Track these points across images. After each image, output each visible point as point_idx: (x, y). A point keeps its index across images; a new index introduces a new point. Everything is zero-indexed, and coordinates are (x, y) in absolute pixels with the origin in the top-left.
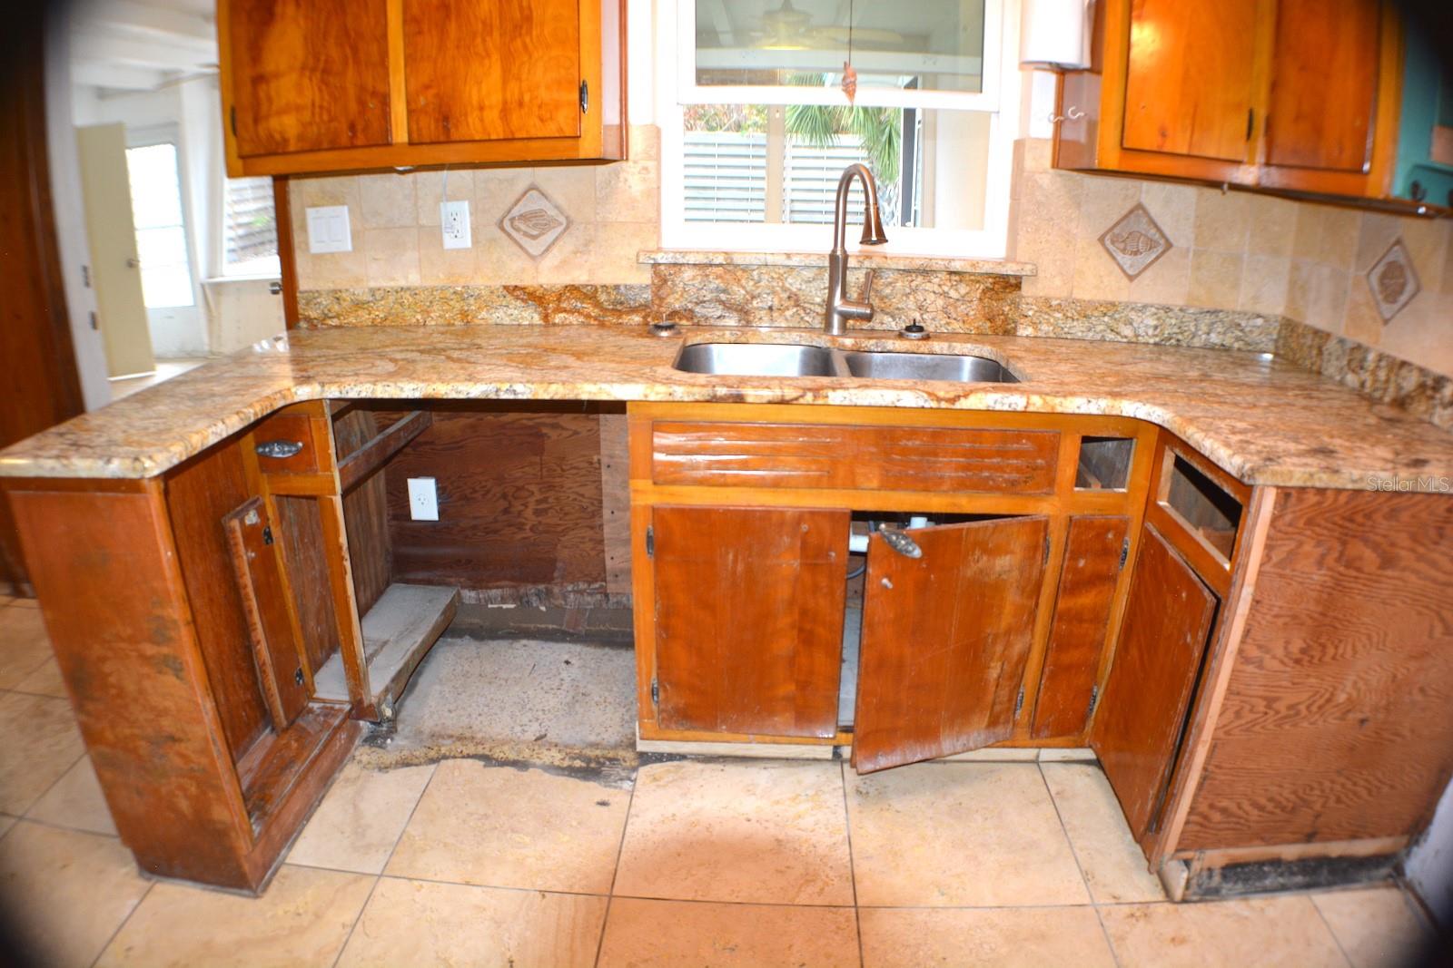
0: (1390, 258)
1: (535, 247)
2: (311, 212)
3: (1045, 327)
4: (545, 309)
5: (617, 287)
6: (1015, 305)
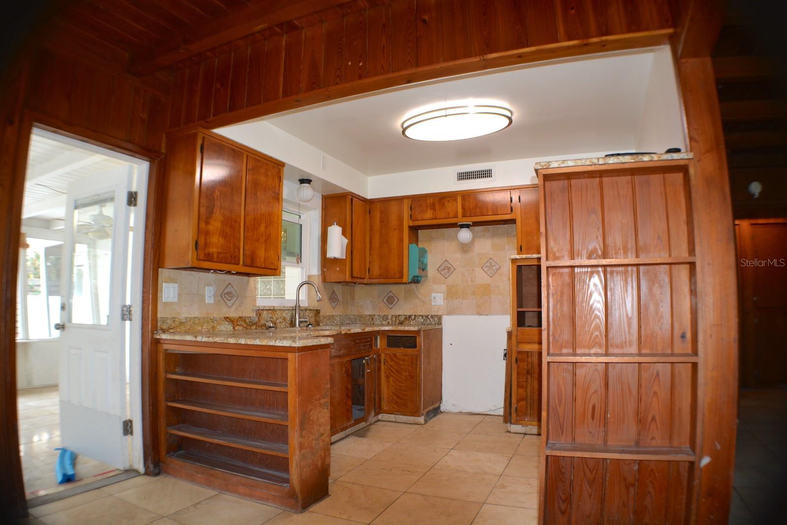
0: (388, 295)
1: (229, 303)
2: (164, 284)
3: (324, 323)
4: (234, 325)
5: (250, 317)
6: (319, 318)
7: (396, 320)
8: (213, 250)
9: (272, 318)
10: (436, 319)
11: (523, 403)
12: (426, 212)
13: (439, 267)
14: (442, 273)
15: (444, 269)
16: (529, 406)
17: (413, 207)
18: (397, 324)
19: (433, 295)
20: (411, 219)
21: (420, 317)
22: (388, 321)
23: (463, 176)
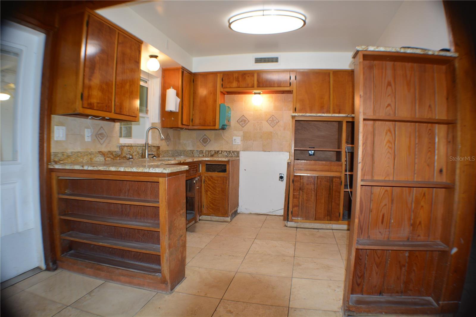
0: (204, 137)
1: (102, 141)
2: (56, 127)
3: (162, 155)
4: (105, 157)
5: (116, 151)
6: (159, 152)
7: (208, 153)
8: (94, 101)
9: (130, 152)
10: (236, 154)
11: (296, 209)
12: (233, 82)
13: (239, 120)
14: (240, 123)
15: (242, 121)
16: (300, 210)
17: (224, 79)
18: (209, 156)
19: (234, 138)
20: (222, 87)
21: (225, 152)
22: (203, 154)
23: (258, 61)
